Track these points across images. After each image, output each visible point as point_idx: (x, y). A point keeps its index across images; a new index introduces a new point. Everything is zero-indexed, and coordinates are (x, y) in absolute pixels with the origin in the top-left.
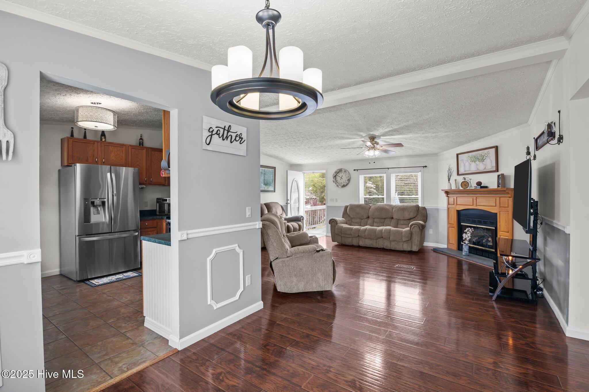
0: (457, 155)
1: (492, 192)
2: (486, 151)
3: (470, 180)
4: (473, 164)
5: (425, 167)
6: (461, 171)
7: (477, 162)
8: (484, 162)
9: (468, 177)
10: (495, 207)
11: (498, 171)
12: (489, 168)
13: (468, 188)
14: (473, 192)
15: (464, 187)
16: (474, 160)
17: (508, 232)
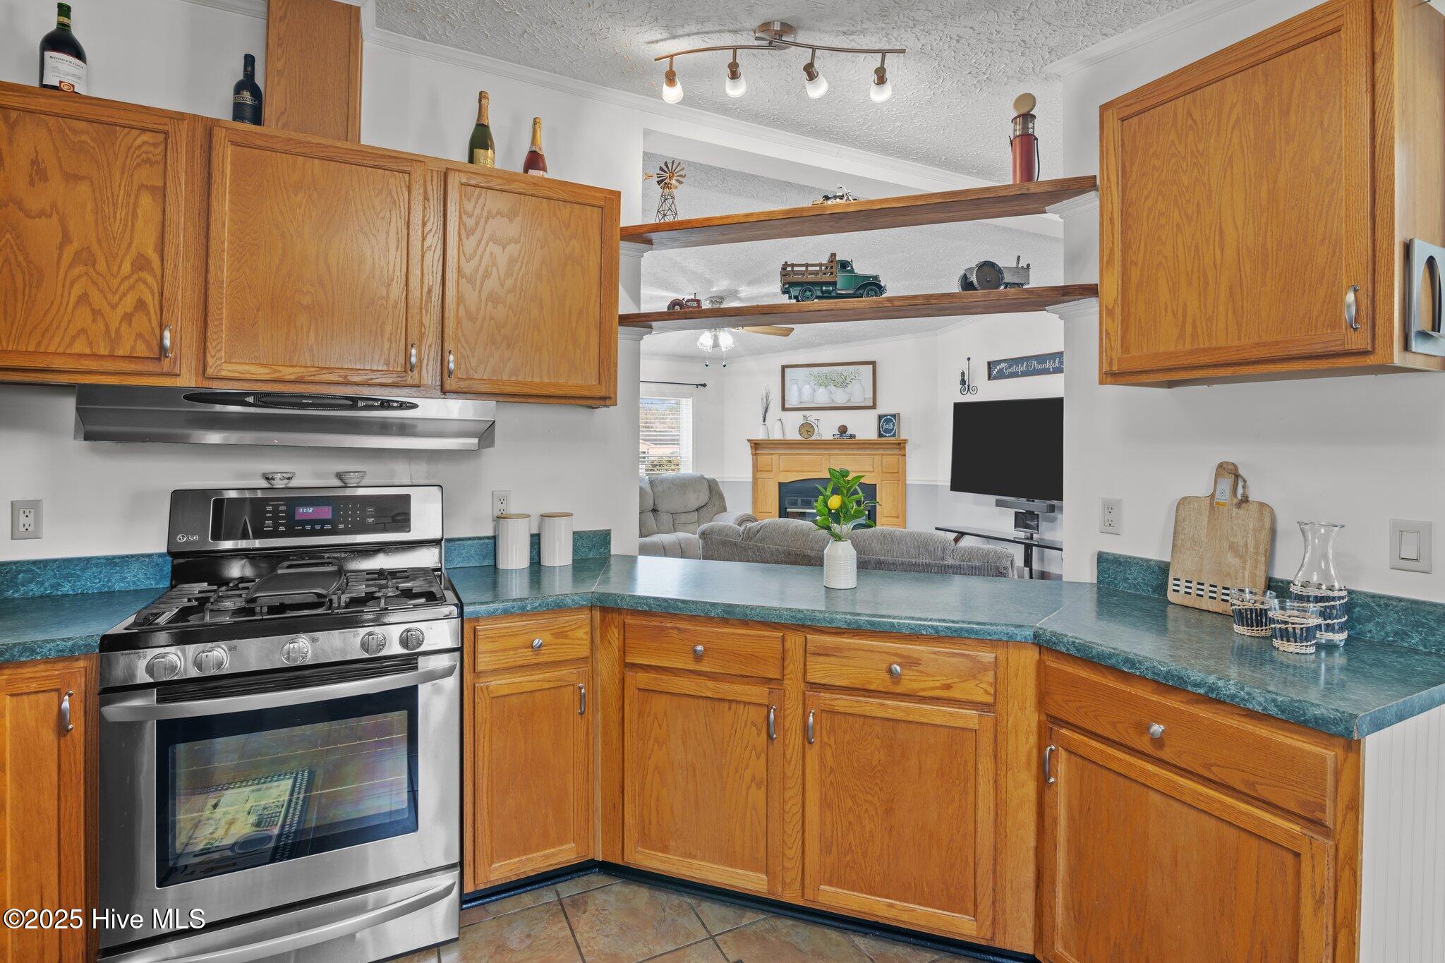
0: (784, 368)
1: (866, 446)
2: (852, 368)
3: (816, 422)
4: (821, 390)
5: (701, 385)
6: (792, 401)
7: (832, 388)
8: (846, 389)
9: (812, 416)
10: (872, 474)
11: (874, 407)
12: (857, 401)
13: (814, 438)
14: (824, 446)
15: (805, 434)
16: (824, 382)
17: (898, 517)
